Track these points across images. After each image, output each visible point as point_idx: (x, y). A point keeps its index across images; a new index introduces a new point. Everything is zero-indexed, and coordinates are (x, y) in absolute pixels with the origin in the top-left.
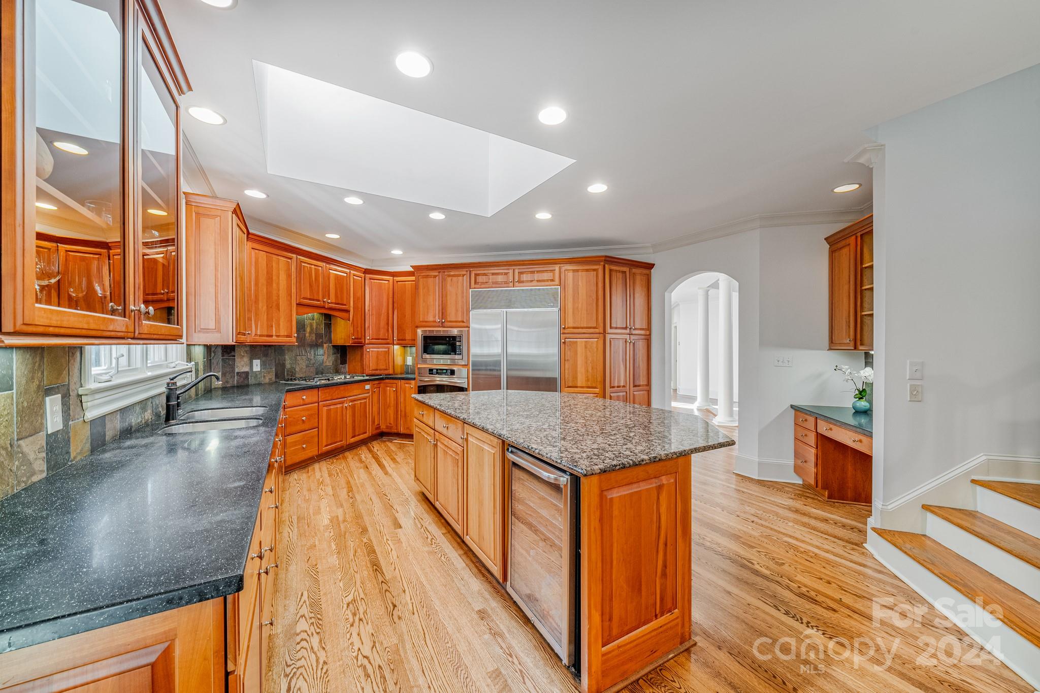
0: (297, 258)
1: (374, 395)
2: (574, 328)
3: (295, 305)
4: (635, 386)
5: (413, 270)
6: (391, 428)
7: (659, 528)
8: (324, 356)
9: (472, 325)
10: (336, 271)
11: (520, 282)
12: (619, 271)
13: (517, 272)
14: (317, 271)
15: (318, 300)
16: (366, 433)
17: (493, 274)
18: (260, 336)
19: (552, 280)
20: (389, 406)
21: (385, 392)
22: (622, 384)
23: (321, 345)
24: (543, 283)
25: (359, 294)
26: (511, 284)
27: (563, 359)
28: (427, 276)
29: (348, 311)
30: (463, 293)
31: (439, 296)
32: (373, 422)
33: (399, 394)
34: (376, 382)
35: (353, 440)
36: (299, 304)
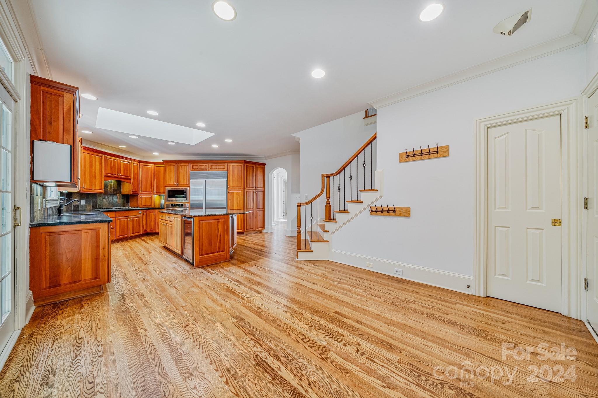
0: (104, 156)
1: (143, 216)
2: (233, 187)
3: (103, 177)
4: (257, 209)
5: (163, 162)
6: (152, 230)
7: (218, 231)
8: (117, 199)
9: (191, 187)
10: (123, 162)
11: (211, 169)
12: (251, 166)
13: (210, 165)
14: (114, 162)
15: (115, 174)
16: (139, 232)
17: (200, 165)
18: (86, 189)
19: (224, 169)
20: (151, 221)
21: (149, 215)
22: (252, 208)
23: (116, 194)
24: (221, 170)
25: (136, 172)
26: (208, 170)
27: (228, 199)
28: (170, 165)
29: (130, 179)
30: (187, 173)
31: (176, 174)
32: (143, 228)
33: (156, 215)
34: (145, 211)
35: (132, 235)
36: (105, 176)
